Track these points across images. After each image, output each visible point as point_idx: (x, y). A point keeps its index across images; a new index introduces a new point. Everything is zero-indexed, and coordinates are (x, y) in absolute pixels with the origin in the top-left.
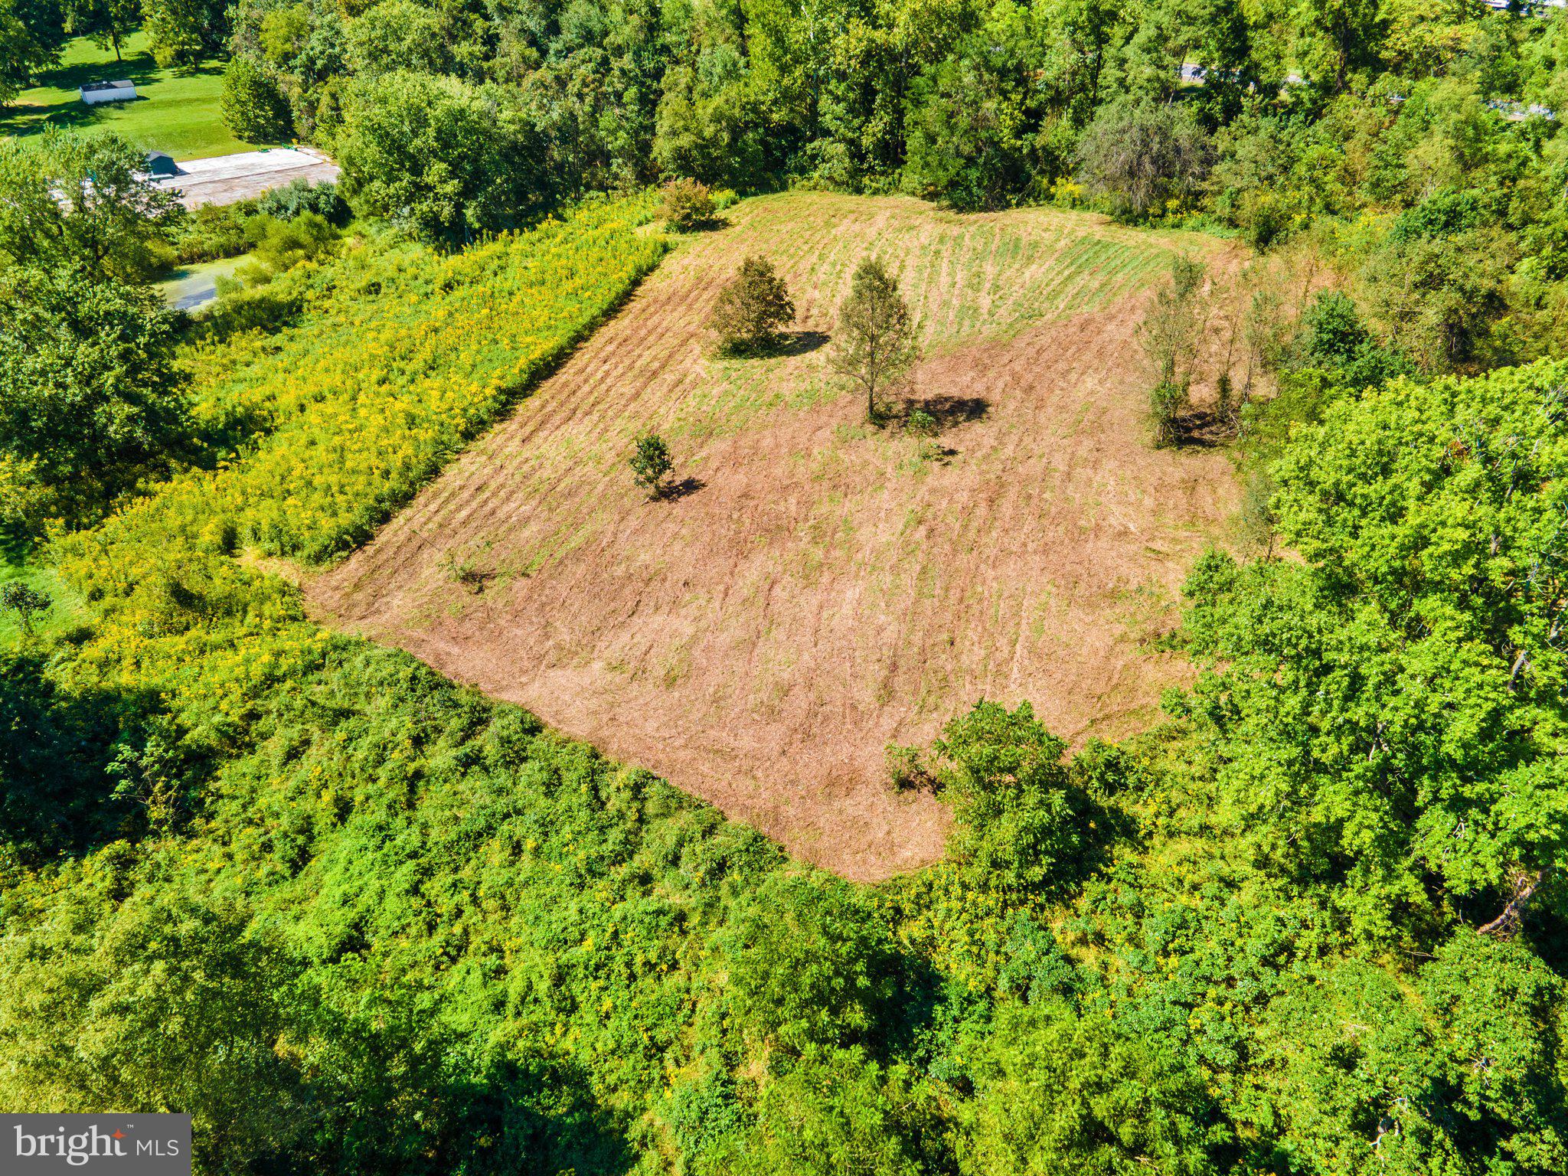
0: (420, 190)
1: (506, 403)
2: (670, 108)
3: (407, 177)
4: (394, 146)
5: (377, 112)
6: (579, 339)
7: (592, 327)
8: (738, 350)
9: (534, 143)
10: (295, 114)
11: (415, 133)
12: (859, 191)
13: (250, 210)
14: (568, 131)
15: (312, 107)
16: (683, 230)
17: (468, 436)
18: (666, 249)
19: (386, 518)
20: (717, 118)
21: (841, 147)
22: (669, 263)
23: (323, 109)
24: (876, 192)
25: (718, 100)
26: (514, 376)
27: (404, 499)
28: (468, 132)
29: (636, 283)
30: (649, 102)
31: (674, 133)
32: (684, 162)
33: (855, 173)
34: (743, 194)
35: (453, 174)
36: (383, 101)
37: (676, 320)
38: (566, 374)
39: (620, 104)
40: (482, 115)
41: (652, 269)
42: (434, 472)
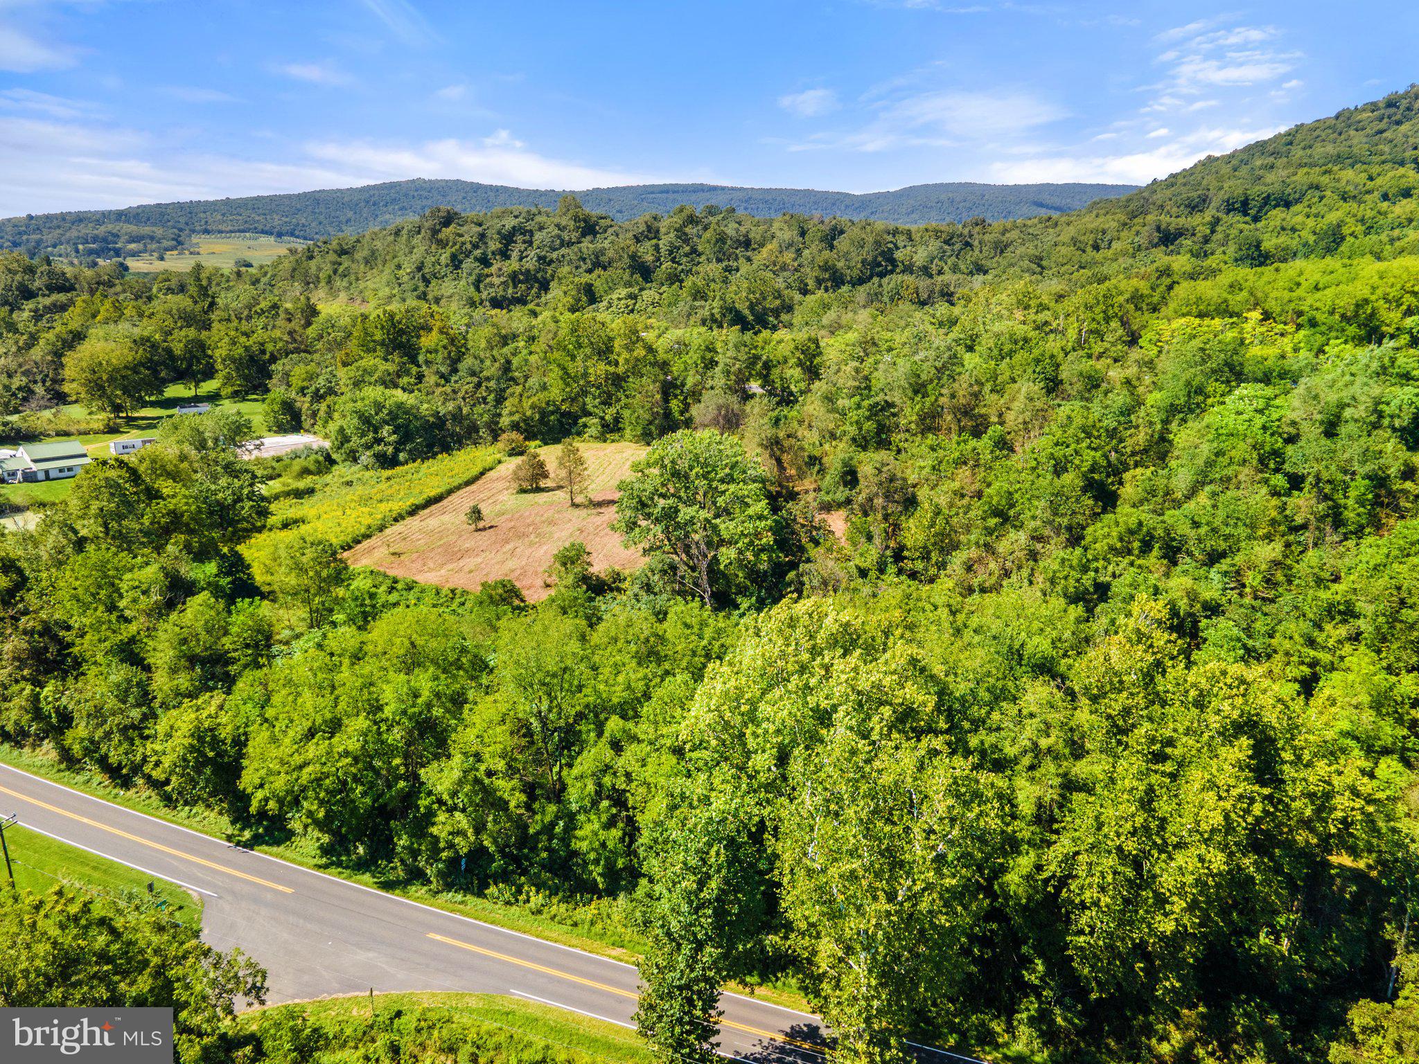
0: (378, 441)
1: (414, 511)
2: (509, 404)
3: (371, 435)
4: (366, 420)
5: (359, 405)
6: (450, 492)
7: (458, 488)
8: (523, 491)
9: (440, 421)
10: (303, 418)
11: (377, 414)
12: (605, 441)
13: (279, 460)
14: (457, 417)
15: (314, 414)
16: (510, 455)
17: (396, 520)
18: (500, 462)
19: (359, 542)
20: (533, 407)
21: (596, 420)
22: (500, 467)
23: (322, 414)
24: (613, 441)
25: (535, 399)
26: (419, 500)
27: (367, 536)
28: (406, 413)
29: (482, 474)
30: (500, 400)
31: (511, 414)
32: (515, 426)
33: (603, 434)
34: (546, 444)
35: (394, 433)
36: (363, 399)
37: (500, 485)
38: (445, 502)
39: (486, 403)
40: (412, 407)
41: (491, 469)
42: (381, 529)
